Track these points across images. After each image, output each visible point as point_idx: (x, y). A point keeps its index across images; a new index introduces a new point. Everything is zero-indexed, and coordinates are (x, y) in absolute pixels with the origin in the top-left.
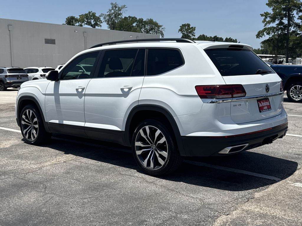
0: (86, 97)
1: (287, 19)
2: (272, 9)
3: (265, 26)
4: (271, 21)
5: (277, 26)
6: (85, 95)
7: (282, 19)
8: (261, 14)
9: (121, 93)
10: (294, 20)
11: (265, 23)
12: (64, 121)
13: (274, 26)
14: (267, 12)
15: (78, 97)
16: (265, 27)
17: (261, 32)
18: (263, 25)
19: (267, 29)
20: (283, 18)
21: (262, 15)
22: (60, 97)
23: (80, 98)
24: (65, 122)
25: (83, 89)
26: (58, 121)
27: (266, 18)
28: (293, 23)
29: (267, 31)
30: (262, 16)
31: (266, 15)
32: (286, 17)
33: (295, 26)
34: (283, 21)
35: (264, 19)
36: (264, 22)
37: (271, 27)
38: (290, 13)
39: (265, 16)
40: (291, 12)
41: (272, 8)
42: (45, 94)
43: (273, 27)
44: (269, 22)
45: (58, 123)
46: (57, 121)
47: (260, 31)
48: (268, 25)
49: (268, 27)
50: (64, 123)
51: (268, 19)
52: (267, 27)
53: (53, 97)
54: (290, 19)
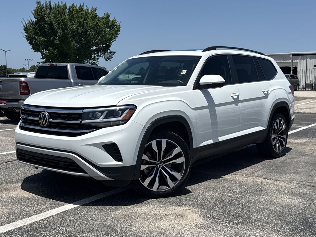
0: (241, 103)
6: (240, 101)
9: (264, 95)
12: (219, 138)
15: (234, 105)
22: (216, 108)
23: (237, 105)
24: (221, 139)
25: (238, 96)
42: (196, 109)
45: (213, 142)
46: (211, 142)
50: (220, 141)
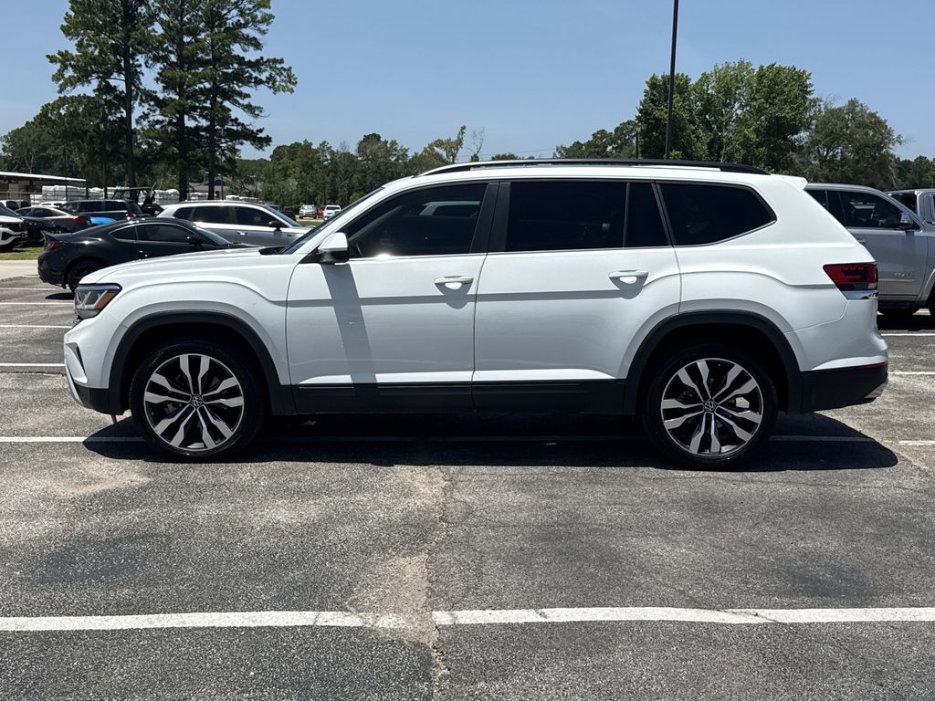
0: (478, 303)
1: (123, 77)
2: (76, 45)
3: (60, 92)
4: (79, 80)
5: (98, 96)
6: (476, 298)
7: (108, 74)
8: (48, 56)
9: (614, 288)
10: (139, 79)
11: (61, 82)
12: (379, 375)
13: (87, 94)
14: (66, 51)
15: (445, 304)
16: (62, 95)
17: (50, 107)
18: (56, 87)
19: (70, 101)
20: (112, 74)
21: (52, 59)
22: (363, 306)
23: (457, 306)
25: (467, 284)
26: (349, 376)
27: (65, 67)
28: (138, 89)
29: (70, 106)
30: (51, 62)
31: (64, 58)
32: (119, 72)
33: (144, 98)
34: (112, 82)
35: (59, 71)
36: (59, 80)
37: (79, 96)
38: (131, 62)
39: (60, 61)
40: (133, 59)
41: (76, 42)
42: (286, 304)
43: (85, 97)
44: (72, 82)
47: (49, 104)
48: (69, 88)
49: (72, 94)
50: (379, 381)
51: (69, 73)
52: (68, 96)
53: (331, 309)
54: (132, 76)
